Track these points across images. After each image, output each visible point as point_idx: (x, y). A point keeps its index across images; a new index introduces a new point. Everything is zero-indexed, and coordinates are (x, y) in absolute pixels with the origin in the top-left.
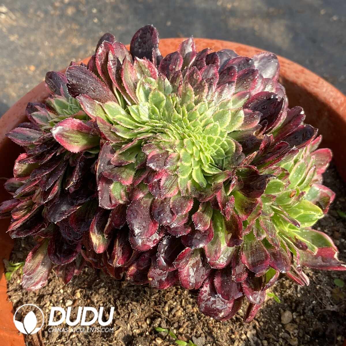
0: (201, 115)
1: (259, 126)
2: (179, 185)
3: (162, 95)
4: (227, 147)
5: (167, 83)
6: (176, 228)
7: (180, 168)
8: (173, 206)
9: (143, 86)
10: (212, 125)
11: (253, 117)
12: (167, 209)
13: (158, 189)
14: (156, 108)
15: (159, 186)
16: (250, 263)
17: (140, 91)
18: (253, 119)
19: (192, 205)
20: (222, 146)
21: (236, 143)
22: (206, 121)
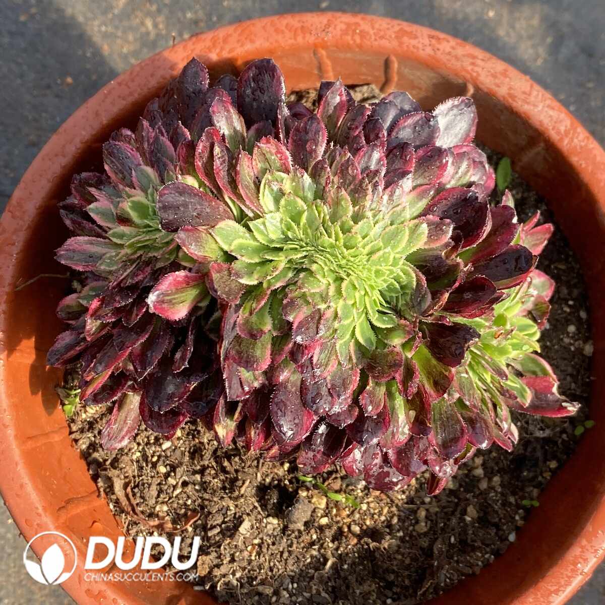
0: (363, 238)
1: (450, 243)
2: (339, 354)
3: (300, 202)
4: (404, 279)
5: (307, 179)
6: (339, 414)
7: (338, 332)
8: (332, 385)
9: (270, 186)
10: (381, 253)
11: (441, 229)
12: (324, 391)
13: (310, 368)
14: (293, 224)
15: (312, 363)
16: (440, 443)
17: (265, 194)
18: (440, 232)
19: (358, 379)
20: (396, 279)
21: (415, 272)
22: (372, 247)
